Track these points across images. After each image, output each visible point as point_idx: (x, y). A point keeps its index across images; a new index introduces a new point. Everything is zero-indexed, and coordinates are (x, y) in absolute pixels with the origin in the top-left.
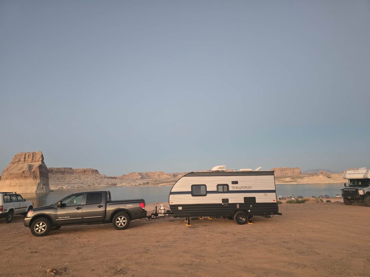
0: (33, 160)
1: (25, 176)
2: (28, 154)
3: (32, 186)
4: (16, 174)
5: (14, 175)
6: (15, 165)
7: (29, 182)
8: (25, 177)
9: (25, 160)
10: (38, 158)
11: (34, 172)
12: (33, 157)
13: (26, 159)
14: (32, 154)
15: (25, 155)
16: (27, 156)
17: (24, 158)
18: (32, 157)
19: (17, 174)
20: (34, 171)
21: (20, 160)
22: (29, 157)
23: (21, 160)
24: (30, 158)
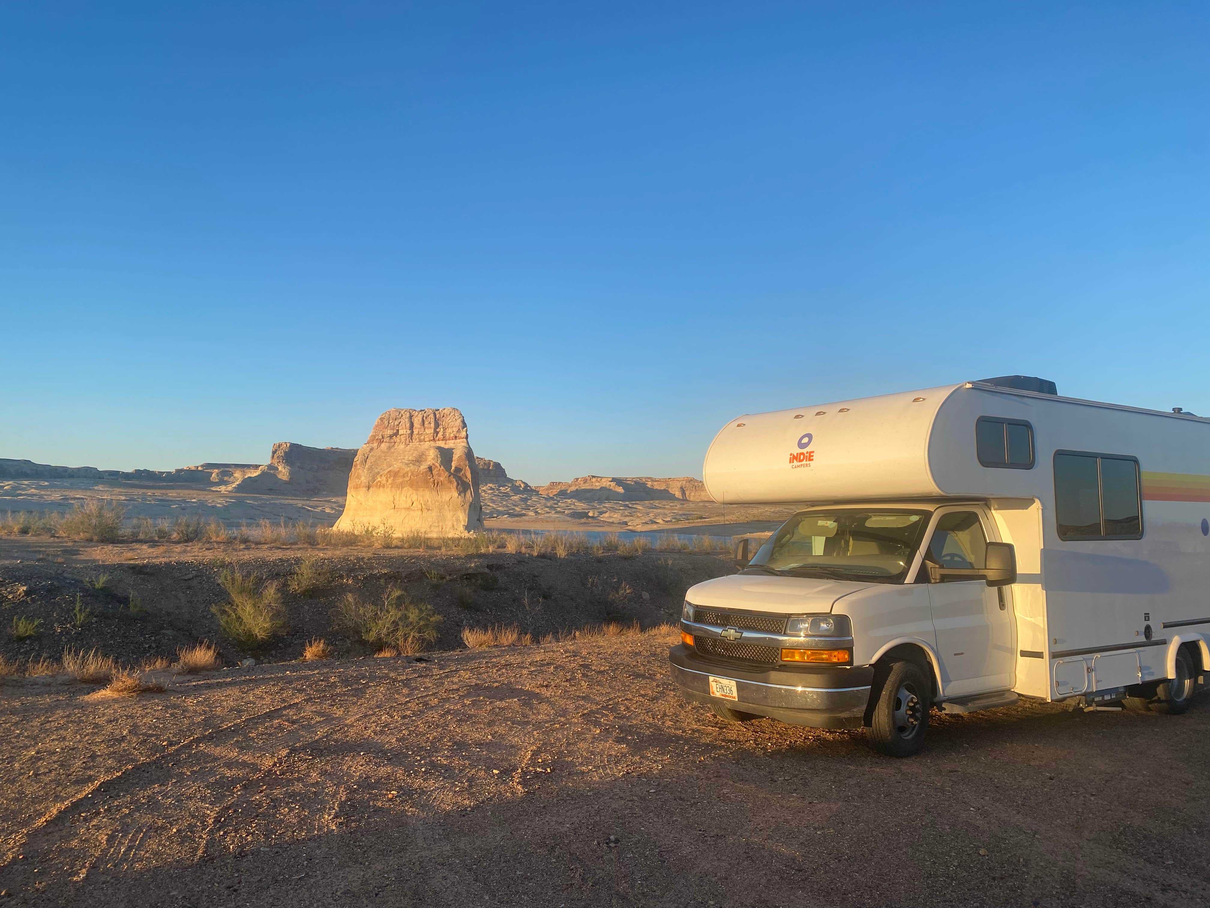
0: (437, 433)
1: (436, 481)
2: (420, 416)
3: (456, 510)
4: (409, 474)
5: (404, 476)
6: (383, 445)
7: (448, 499)
8: (437, 485)
9: (413, 432)
10: (455, 429)
11: (458, 470)
12: (437, 425)
13: (416, 432)
14: (432, 416)
15: (411, 417)
16: (417, 421)
17: (408, 425)
18: (433, 425)
19: (412, 474)
20: (456, 467)
21: (398, 430)
22: (424, 424)
23: (401, 432)
24: (428, 428)
